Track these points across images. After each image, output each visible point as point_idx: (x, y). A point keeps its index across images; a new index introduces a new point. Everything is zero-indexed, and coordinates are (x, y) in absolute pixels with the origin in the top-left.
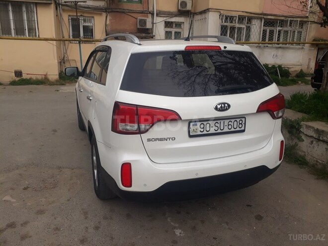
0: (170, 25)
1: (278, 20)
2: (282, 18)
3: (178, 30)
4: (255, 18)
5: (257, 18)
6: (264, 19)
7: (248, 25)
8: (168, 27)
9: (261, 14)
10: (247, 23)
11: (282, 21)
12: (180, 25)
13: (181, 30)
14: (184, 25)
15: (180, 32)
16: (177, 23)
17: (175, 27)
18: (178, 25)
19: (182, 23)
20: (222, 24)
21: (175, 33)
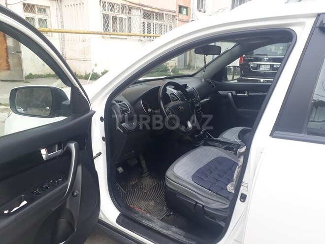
0: (31, 9)
1: (154, 12)
2: (157, 11)
3: (43, 17)
4: (134, 8)
5: (137, 9)
6: (143, 10)
7: (129, 16)
8: (29, 12)
9: (139, 5)
10: (128, 13)
11: (157, 13)
12: (45, 10)
13: (47, 17)
14: (50, 10)
15: (46, 20)
16: (41, 7)
17: (38, 12)
18: (43, 10)
19: (47, 7)
20: (105, 12)
21: (40, 20)
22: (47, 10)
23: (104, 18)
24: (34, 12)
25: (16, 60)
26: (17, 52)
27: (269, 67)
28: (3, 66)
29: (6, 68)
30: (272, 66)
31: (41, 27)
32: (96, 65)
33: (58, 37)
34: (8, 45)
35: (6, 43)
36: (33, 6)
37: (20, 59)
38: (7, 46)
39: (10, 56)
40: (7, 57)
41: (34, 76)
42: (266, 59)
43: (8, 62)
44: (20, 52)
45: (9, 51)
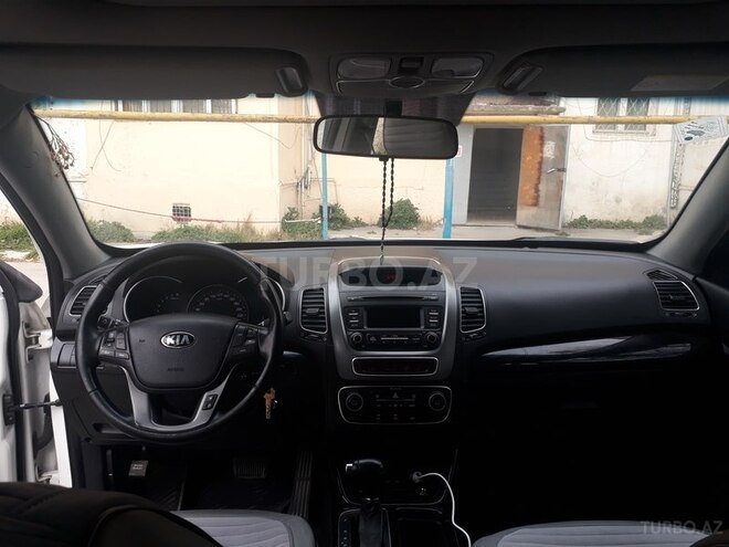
25: (552, 186)
26: (559, 170)
28: (527, 197)
29: (531, 201)
33: (669, 137)
34: (545, 155)
35: (542, 152)
37: (560, 184)
38: (542, 158)
39: (543, 177)
40: (539, 179)
41: (591, 222)
43: (537, 190)
44: (564, 170)
45: (544, 166)
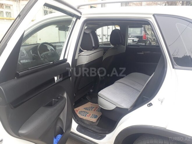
0: (1, 6)
12: (9, 7)
13: (11, 11)
14: (13, 7)
15: (10, 13)
16: (7, 5)
17: (5, 8)
18: (8, 7)
19: (11, 5)
20: (45, 9)
21: (7, 12)
22: (11, 7)
23: (44, 12)
24: (3, 8)
27: (131, 41)
30: (133, 40)
31: (7, 17)
32: (40, 39)
36: (2, 4)
42: (130, 36)
